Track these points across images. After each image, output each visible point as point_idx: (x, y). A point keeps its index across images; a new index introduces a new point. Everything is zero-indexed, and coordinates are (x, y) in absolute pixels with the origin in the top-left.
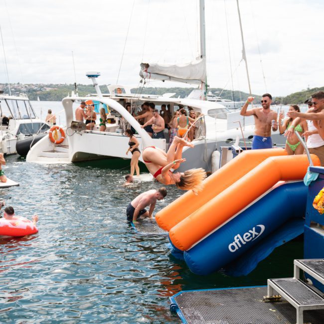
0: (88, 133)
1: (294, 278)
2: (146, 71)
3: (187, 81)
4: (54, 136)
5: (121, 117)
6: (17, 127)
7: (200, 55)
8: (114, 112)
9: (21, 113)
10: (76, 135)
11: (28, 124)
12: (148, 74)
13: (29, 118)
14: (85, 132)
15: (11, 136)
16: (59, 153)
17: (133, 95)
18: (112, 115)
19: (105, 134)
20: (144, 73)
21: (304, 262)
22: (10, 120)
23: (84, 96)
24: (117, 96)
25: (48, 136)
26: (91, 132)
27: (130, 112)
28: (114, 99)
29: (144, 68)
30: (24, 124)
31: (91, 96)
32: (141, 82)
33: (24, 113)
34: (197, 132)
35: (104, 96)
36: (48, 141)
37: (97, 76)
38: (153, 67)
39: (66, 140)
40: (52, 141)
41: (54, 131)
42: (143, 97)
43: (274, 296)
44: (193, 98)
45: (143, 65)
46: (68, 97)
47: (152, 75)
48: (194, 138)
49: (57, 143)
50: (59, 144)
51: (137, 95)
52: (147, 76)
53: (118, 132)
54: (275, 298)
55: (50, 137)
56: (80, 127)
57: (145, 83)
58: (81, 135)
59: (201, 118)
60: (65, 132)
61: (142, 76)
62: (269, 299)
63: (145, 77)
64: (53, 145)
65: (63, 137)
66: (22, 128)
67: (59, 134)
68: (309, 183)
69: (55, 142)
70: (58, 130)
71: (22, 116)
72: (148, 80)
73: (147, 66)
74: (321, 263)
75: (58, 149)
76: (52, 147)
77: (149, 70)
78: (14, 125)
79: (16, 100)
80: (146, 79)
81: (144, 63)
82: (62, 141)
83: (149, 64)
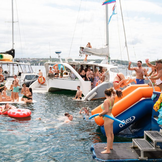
0: (55, 79)
1: (144, 139)
2: (82, 51)
3: (100, 55)
4: (40, 80)
5: (71, 72)
6: (25, 76)
7: (106, 44)
8: (68, 69)
9: (27, 71)
10: (50, 80)
11: (29, 75)
12: (83, 52)
13: (30, 73)
14: (54, 78)
15: (22, 80)
16: (43, 88)
17: (76, 62)
18: (66, 71)
19: (63, 79)
20: (81, 52)
21: (148, 132)
22: (22, 74)
23: (54, 62)
24: (69, 62)
25: (37, 80)
26: (57, 78)
27: (75, 69)
28: (68, 63)
29: (82, 49)
30: (28, 75)
31: (57, 62)
32: (80, 55)
33: (28, 71)
34: (105, 78)
35: (63, 62)
36: (38, 83)
37: (60, 53)
38: (85, 49)
39: (45, 82)
40: (39, 83)
41: (40, 78)
42: (81, 62)
43: (135, 146)
44: (103, 63)
45: (81, 48)
46: (47, 63)
47: (85, 52)
48: (104, 81)
49: (42, 84)
50: (43, 84)
51: (78, 62)
52: (83, 53)
53: (69, 78)
54: (136, 147)
55: (39, 81)
56: (52, 76)
57: (81, 56)
58: (53, 80)
59: (107, 72)
60: (45, 79)
61: (80, 53)
62: (133, 147)
63: (82, 53)
64: (40, 84)
65: (44, 81)
66: (26, 77)
67: (42, 79)
68: (153, 99)
69: (41, 83)
70: (42, 78)
71: (27, 72)
72: (83, 54)
73: (83, 48)
74: (155, 132)
75: (42, 86)
76: (39, 85)
77: (83, 50)
78: (23, 76)
79: (25, 65)
80: (82, 54)
81: (81, 47)
82: (44, 82)
83: (84, 47)
